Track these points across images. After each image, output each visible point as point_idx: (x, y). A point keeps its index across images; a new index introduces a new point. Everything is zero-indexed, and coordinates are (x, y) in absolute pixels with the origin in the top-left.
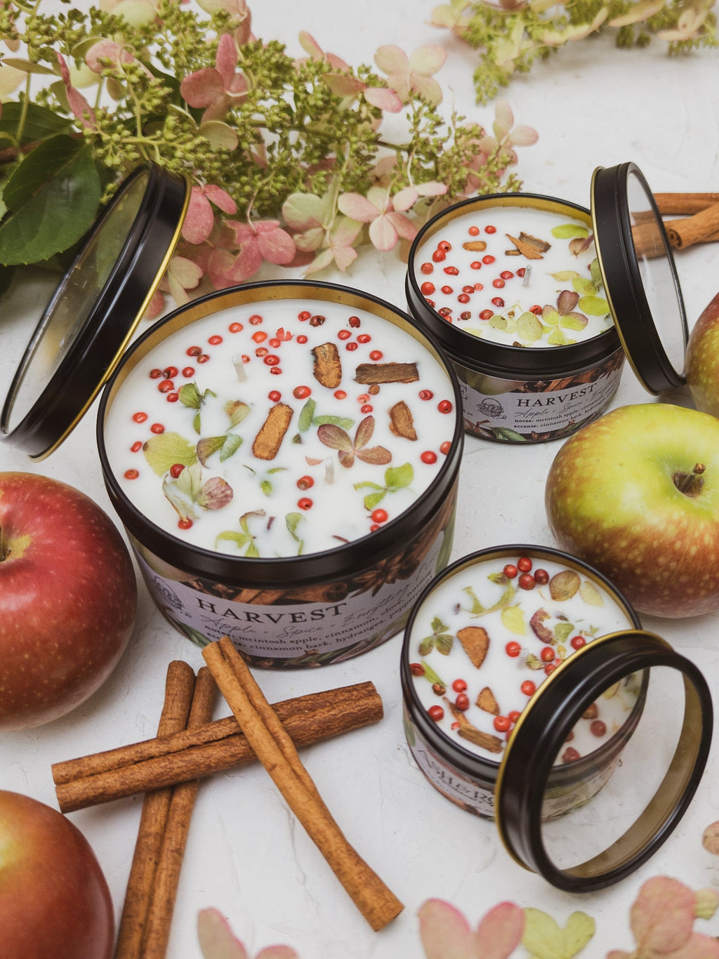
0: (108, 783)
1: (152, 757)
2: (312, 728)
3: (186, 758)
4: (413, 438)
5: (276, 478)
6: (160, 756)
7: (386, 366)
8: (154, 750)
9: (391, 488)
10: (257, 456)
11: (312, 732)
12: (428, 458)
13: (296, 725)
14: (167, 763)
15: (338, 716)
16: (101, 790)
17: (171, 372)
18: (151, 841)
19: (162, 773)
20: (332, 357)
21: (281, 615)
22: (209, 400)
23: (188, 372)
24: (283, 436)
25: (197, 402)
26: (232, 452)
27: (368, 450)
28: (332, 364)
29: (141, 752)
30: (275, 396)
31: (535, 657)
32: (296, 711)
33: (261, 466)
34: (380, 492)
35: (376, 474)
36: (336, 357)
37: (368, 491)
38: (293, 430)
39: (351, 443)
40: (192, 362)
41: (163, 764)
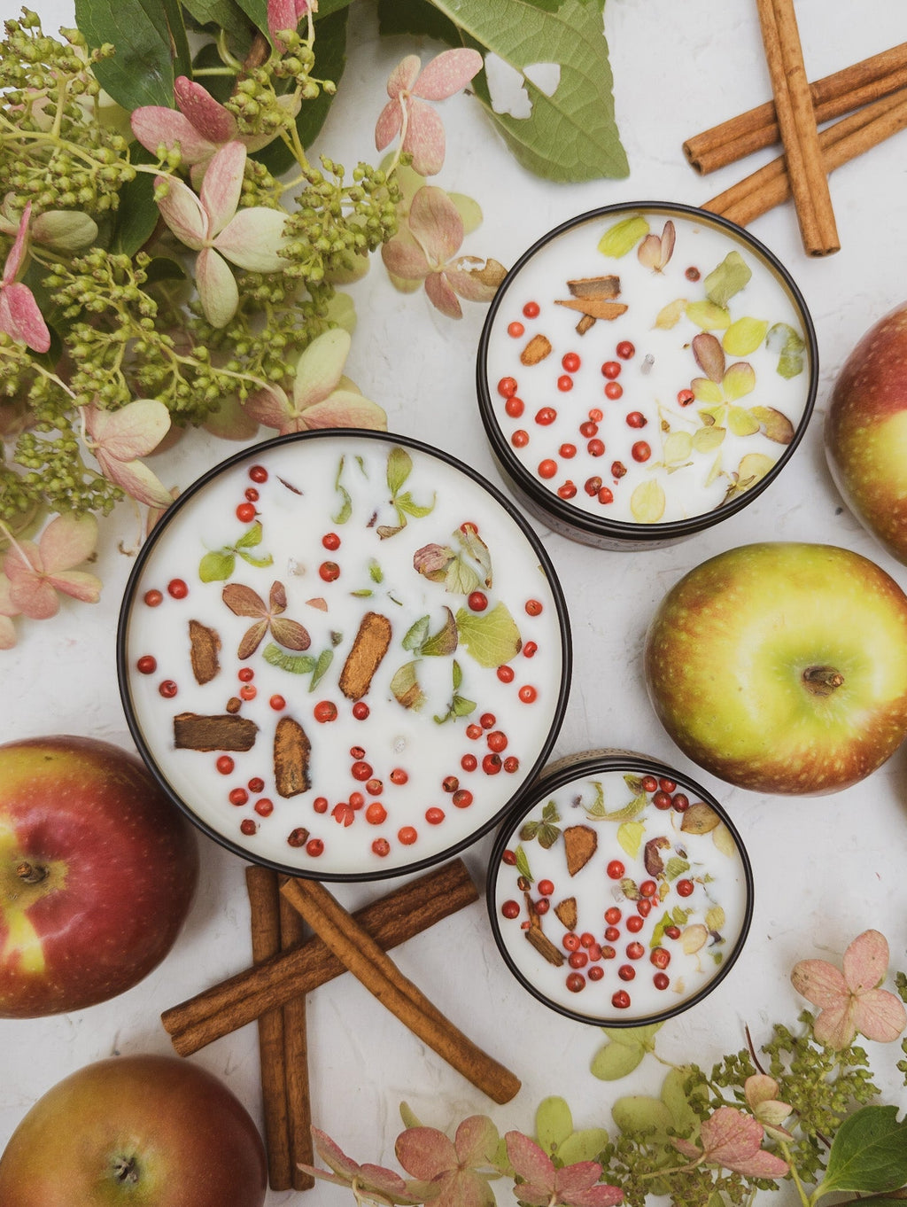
4: (194, 625)
5: (365, 583)
7: (213, 748)
9: (230, 553)
10: (387, 620)
12: (178, 589)
17: (492, 765)
20: (285, 771)
22: (442, 710)
23: (469, 763)
24: (354, 647)
25: (456, 707)
26: (415, 627)
27: (252, 616)
28: (285, 757)
30: (361, 713)
33: (382, 606)
34: (243, 549)
35: (243, 573)
36: (279, 771)
37: (255, 551)
38: (341, 652)
39: (272, 628)
40: (466, 781)
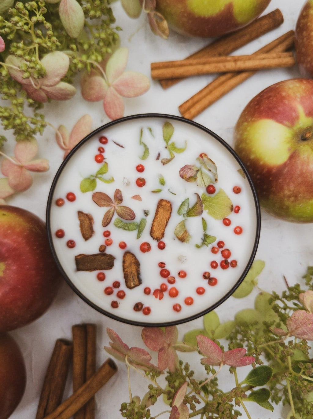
4: (80, 213)
5: (158, 186)
7: (95, 269)
10: (169, 202)
12: (71, 197)
17: (225, 265)
20: (129, 277)
22: (199, 242)
23: (214, 265)
24: (155, 216)
25: (206, 238)
26: (183, 204)
27: (107, 206)
28: (129, 270)
30: (162, 246)
34: (99, 176)
35: (101, 187)
36: (126, 277)
37: (105, 176)
38: (150, 219)
39: (116, 211)
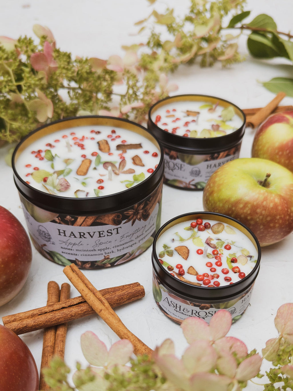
0: (28, 322)
1: (46, 313)
2: (115, 298)
3: (61, 312)
4: (143, 166)
5: (87, 181)
6: (50, 312)
7: (128, 145)
8: (47, 310)
9: (136, 181)
10: (78, 175)
11: (115, 300)
12: (150, 171)
13: (108, 298)
14: (53, 314)
15: (126, 294)
16: (25, 325)
17: (39, 152)
18: (49, 348)
19: (51, 318)
20: (105, 144)
21: (94, 232)
22: (56, 158)
24: (88, 168)
25: (52, 159)
26: (67, 174)
27: (125, 171)
28: (106, 146)
29: (41, 311)
30: (84, 156)
31: (210, 254)
32: (107, 293)
33: (81, 178)
34: (131, 183)
35: (129, 177)
36: (107, 143)
38: (93, 165)
40: (48, 148)
41: (51, 315)
